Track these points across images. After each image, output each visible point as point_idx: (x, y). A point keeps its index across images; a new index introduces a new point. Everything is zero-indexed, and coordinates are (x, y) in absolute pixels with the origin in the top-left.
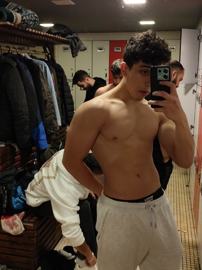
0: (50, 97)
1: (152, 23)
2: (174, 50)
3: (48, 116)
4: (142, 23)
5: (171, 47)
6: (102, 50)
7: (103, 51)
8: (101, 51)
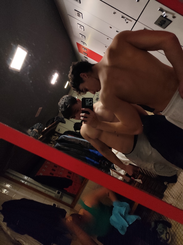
0: (79, 141)
3: (87, 146)
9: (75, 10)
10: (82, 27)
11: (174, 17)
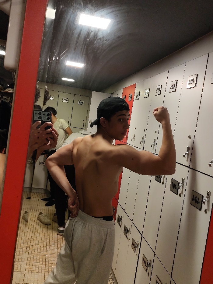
1: (72, 80)
2: (83, 104)
4: (64, 79)
5: (80, 101)
9: (177, 81)
10: (159, 93)
11: (206, 212)
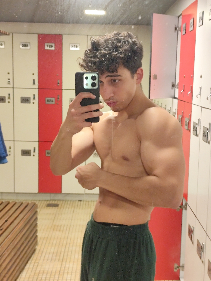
6: (27, 46)
7: (28, 48)
8: (26, 48)
